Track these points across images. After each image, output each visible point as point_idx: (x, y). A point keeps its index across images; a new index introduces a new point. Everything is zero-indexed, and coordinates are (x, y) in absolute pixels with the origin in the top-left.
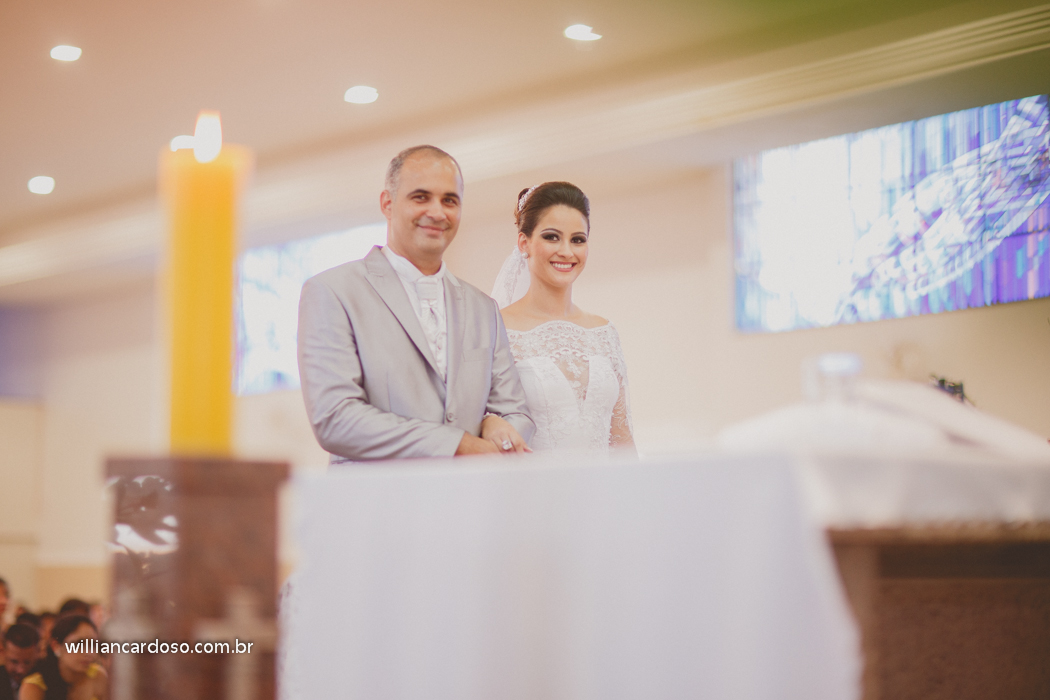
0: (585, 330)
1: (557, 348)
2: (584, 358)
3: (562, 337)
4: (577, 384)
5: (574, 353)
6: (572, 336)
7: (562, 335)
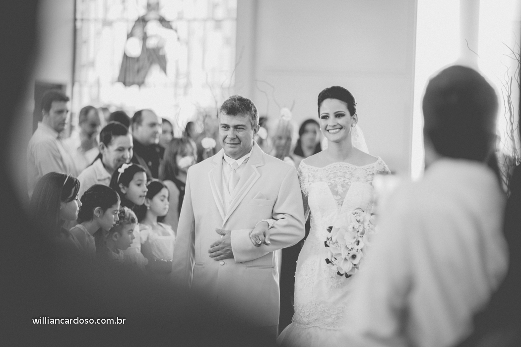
0: (357, 167)
1: (335, 177)
2: (349, 183)
3: (340, 172)
4: (339, 197)
5: (344, 180)
6: (347, 171)
7: (341, 170)
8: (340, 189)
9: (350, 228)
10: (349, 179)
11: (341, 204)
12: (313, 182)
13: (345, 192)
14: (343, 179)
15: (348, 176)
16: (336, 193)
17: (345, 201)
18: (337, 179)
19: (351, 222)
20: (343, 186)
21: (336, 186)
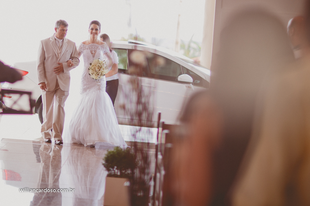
8: (93, 52)
9: (97, 65)
10: (96, 49)
11: (94, 57)
12: (85, 50)
13: (95, 53)
14: (94, 49)
15: (96, 48)
16: (92, 53)
17: (95, 56)
18: (92, 49)
19: (97, 63)
20: (94, 51)
21: (92, 51)
